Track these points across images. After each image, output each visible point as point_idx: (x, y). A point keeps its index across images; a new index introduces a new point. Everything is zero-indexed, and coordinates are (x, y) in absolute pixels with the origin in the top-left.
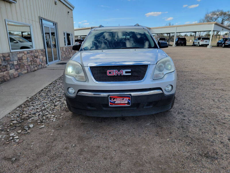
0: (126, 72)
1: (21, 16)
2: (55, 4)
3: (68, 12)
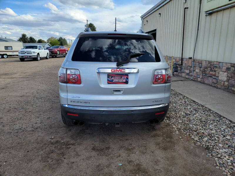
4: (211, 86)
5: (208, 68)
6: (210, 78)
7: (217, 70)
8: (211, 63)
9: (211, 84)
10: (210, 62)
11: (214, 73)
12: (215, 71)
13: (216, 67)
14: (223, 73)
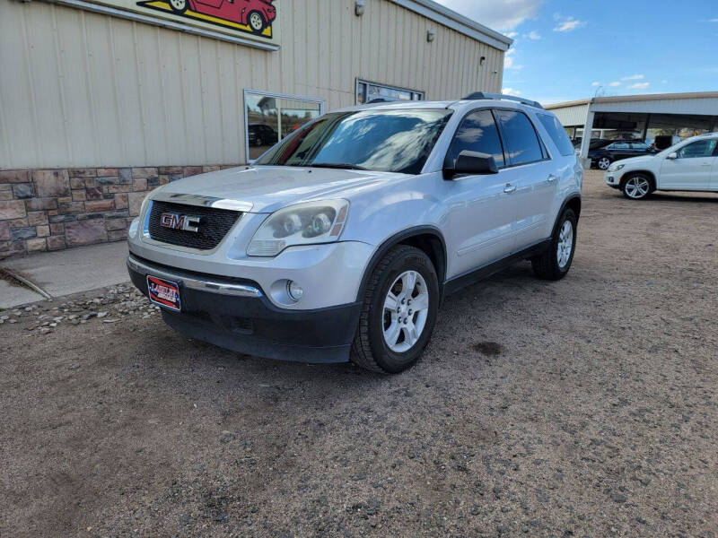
0: (192, 224)
1: (281, 73)
2: (428, 40)
3: (483, 58)
4: (109, 242)
5: (74, 193)
6: (92, 221)
7: (115, 190)
8: (84, 172)
9: (105, 238)
10: (75, 173)
11: (107, 203)
12: (110, 196)
13: (110, 183)
14: (142, 194)
